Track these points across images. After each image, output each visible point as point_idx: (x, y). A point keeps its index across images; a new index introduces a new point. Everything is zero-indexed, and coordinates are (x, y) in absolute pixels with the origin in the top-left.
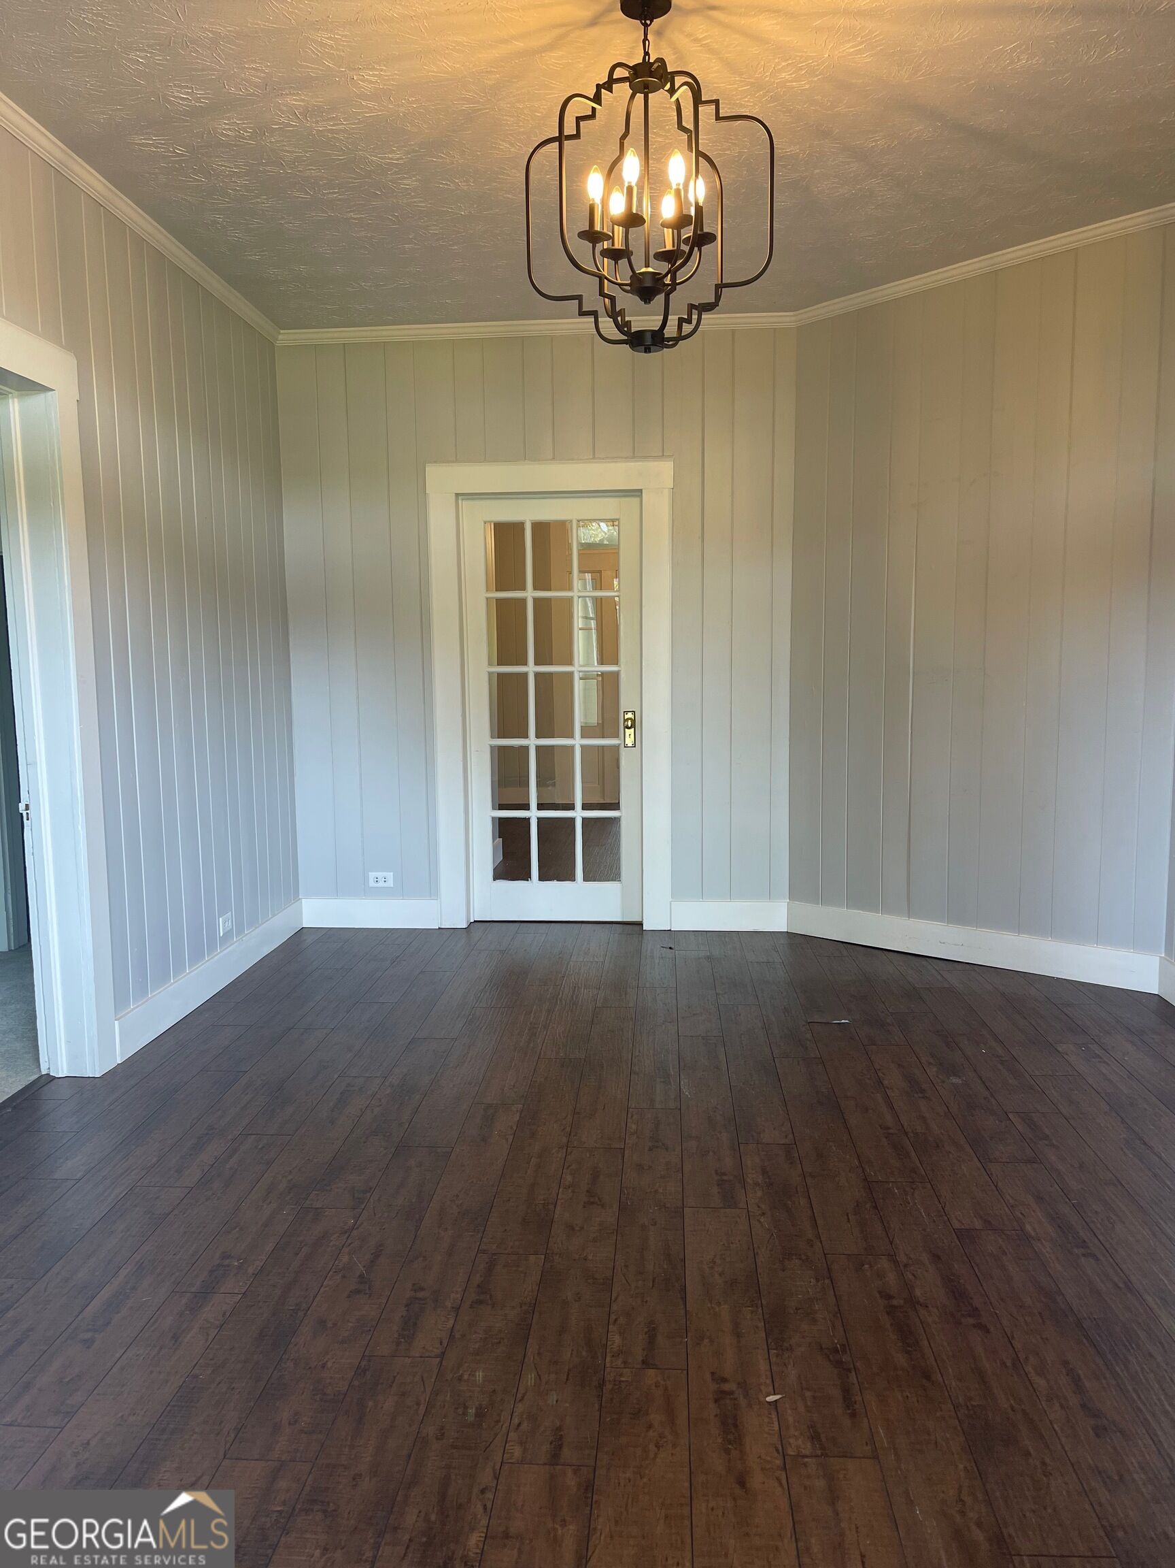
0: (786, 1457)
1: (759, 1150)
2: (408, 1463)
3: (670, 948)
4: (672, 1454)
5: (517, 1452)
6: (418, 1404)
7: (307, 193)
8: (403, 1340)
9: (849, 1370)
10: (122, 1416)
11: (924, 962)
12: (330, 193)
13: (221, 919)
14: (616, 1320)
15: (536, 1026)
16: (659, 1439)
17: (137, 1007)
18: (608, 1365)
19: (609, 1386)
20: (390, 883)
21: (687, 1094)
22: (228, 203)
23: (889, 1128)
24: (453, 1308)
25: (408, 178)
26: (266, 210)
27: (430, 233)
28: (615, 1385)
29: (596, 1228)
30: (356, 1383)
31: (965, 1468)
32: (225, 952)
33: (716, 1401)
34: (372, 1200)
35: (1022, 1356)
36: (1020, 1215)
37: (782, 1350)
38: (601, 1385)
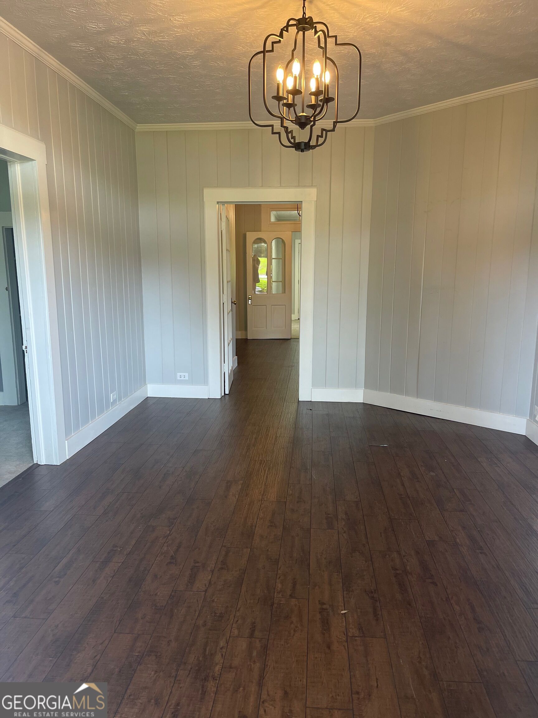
0: (348, 637)
1: (344, 504)
2: (191, 635)
3: (311, 410)
4: (301, 635)
5: (236, 632)
6: (195, 611)
7: (150, 67)
8: (189, 584)
9: (376, 601)
10: (72, 614)
11: (423, 418)
12: (161, 67)
13: (111, 394)
14: (280, 577)
15: (250, 445)
16: (295, 628)
17: (75, 434)
18: (275, 597)
19: (275, 605)
20: (187, 378)
21: (315, 477)
22: (114, 71)
23: (401, 495)
24: (211, 571)
25: (195, 61)
26: (131, 74)
27: (206, 84)
28: (278, 605)
29: (273, 537)
30: (170, 602)
31: (422, 643)
32: (113, 409)
33: (320, 612)
34: (177, 523)
35: (450, 597)
36: (455, 535)
37: (349, 591)
38: (272, 605)
